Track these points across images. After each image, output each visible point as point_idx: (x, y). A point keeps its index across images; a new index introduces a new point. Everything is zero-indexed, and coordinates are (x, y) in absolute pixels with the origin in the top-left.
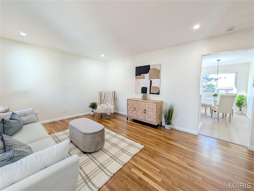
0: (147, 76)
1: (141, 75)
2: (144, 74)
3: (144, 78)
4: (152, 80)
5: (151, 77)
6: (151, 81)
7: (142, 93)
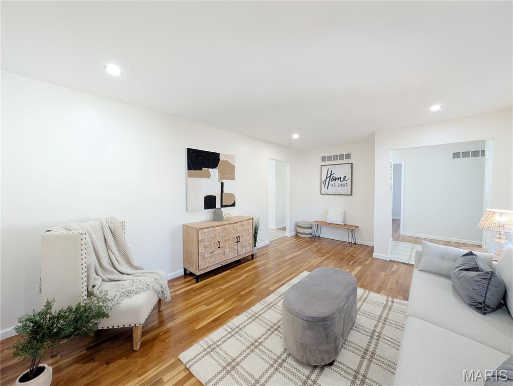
0: (214, 172)
1: (202, 170)
2: (210, 169)
3: (208, 176)
4: (223, 181)
5: (222, 176)
6: (222, 184)
7: (205, 209)
